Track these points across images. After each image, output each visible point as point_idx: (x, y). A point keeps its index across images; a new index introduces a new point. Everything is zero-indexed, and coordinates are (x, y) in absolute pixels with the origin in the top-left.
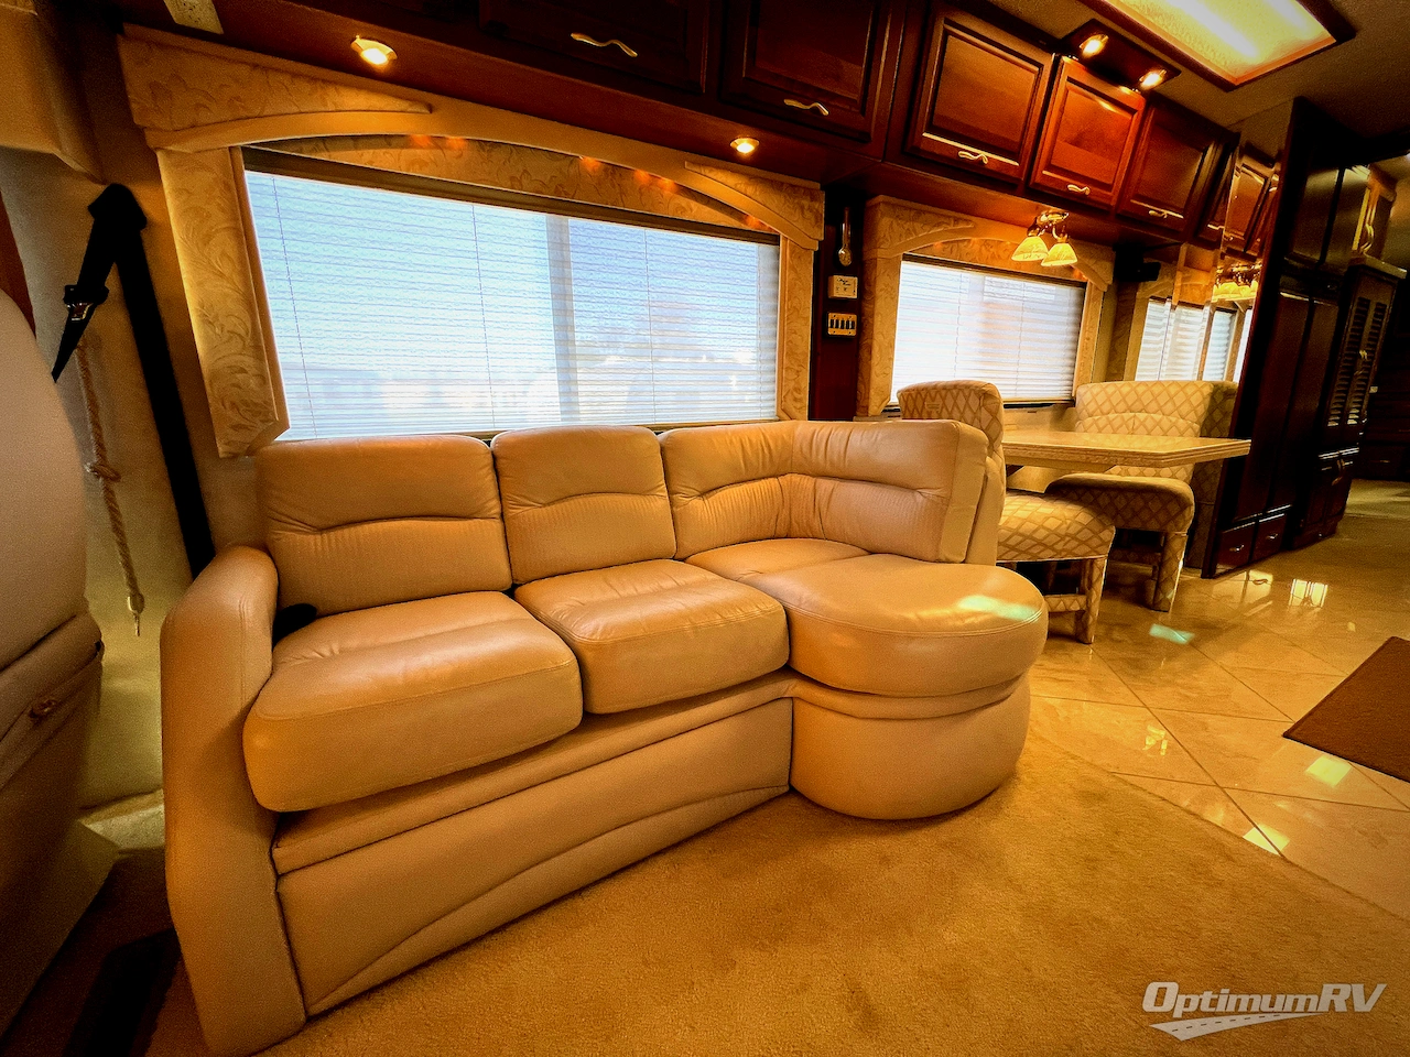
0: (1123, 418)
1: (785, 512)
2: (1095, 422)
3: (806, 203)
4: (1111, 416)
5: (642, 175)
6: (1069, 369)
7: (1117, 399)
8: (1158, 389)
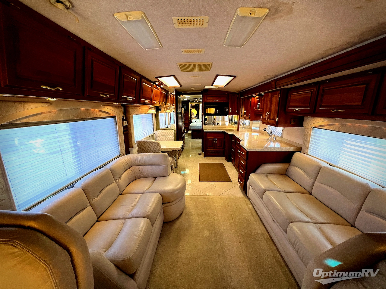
1: (134, 175)
3: (121, 109)
5: (92, 109)
6: (153, 128)
7: (162, 133)
8: (167, 132)
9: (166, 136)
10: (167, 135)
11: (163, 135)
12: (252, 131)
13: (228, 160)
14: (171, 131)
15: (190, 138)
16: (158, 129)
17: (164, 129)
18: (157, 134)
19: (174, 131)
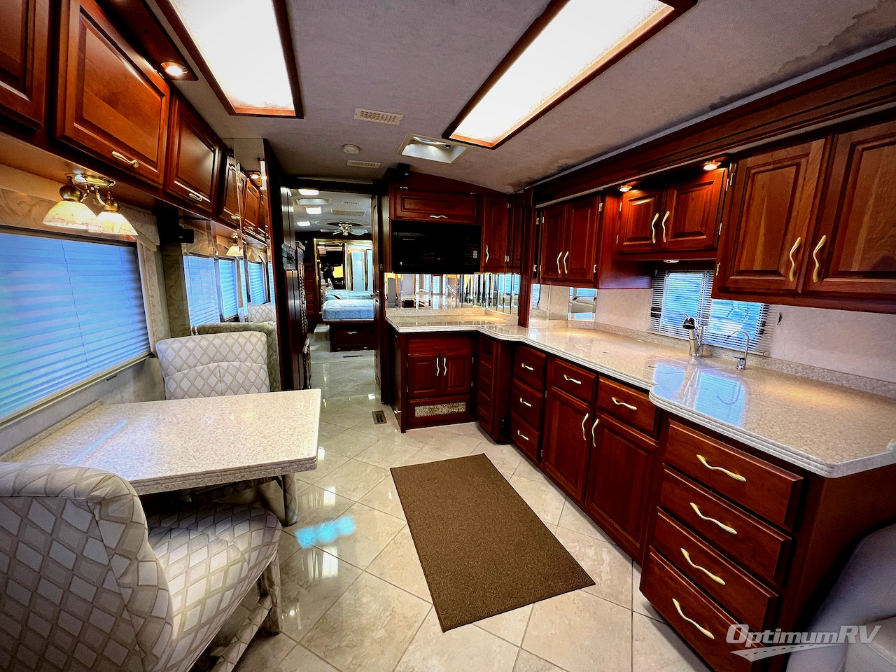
0: (209, 368)
2: (185, 375)
4: (199, 368)
6: (140, 325)
7: (198, 353)
8: (230, 341)
9: (224, 364)
10: (231, 356)
11: (205, 359)
12: (570, 326)
13: (500, 436)
14: (254, 340)
15: (325, 350)
16: (178, 326)
17: (215, 330)
18: (170, 355)
19: (264, 338)
